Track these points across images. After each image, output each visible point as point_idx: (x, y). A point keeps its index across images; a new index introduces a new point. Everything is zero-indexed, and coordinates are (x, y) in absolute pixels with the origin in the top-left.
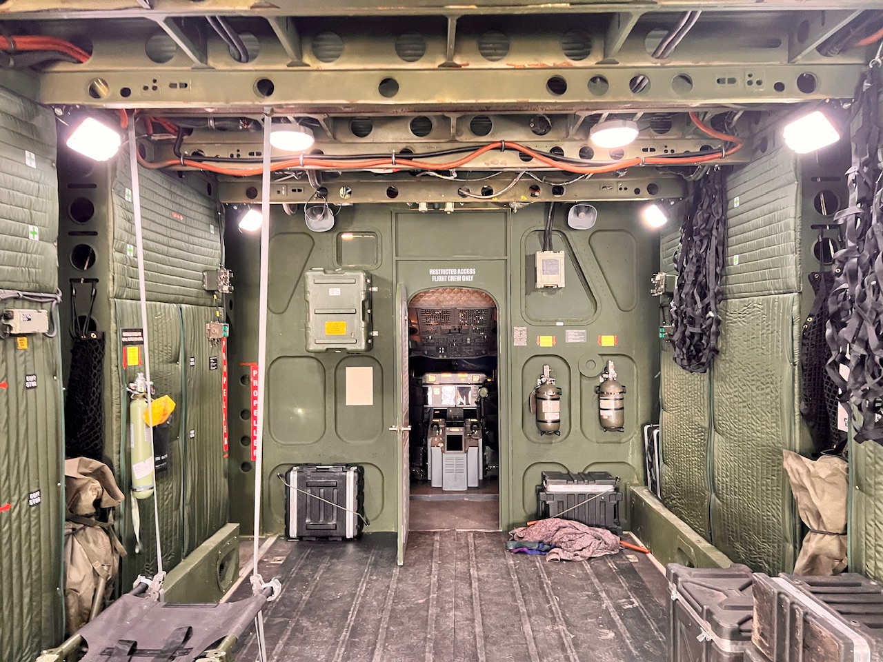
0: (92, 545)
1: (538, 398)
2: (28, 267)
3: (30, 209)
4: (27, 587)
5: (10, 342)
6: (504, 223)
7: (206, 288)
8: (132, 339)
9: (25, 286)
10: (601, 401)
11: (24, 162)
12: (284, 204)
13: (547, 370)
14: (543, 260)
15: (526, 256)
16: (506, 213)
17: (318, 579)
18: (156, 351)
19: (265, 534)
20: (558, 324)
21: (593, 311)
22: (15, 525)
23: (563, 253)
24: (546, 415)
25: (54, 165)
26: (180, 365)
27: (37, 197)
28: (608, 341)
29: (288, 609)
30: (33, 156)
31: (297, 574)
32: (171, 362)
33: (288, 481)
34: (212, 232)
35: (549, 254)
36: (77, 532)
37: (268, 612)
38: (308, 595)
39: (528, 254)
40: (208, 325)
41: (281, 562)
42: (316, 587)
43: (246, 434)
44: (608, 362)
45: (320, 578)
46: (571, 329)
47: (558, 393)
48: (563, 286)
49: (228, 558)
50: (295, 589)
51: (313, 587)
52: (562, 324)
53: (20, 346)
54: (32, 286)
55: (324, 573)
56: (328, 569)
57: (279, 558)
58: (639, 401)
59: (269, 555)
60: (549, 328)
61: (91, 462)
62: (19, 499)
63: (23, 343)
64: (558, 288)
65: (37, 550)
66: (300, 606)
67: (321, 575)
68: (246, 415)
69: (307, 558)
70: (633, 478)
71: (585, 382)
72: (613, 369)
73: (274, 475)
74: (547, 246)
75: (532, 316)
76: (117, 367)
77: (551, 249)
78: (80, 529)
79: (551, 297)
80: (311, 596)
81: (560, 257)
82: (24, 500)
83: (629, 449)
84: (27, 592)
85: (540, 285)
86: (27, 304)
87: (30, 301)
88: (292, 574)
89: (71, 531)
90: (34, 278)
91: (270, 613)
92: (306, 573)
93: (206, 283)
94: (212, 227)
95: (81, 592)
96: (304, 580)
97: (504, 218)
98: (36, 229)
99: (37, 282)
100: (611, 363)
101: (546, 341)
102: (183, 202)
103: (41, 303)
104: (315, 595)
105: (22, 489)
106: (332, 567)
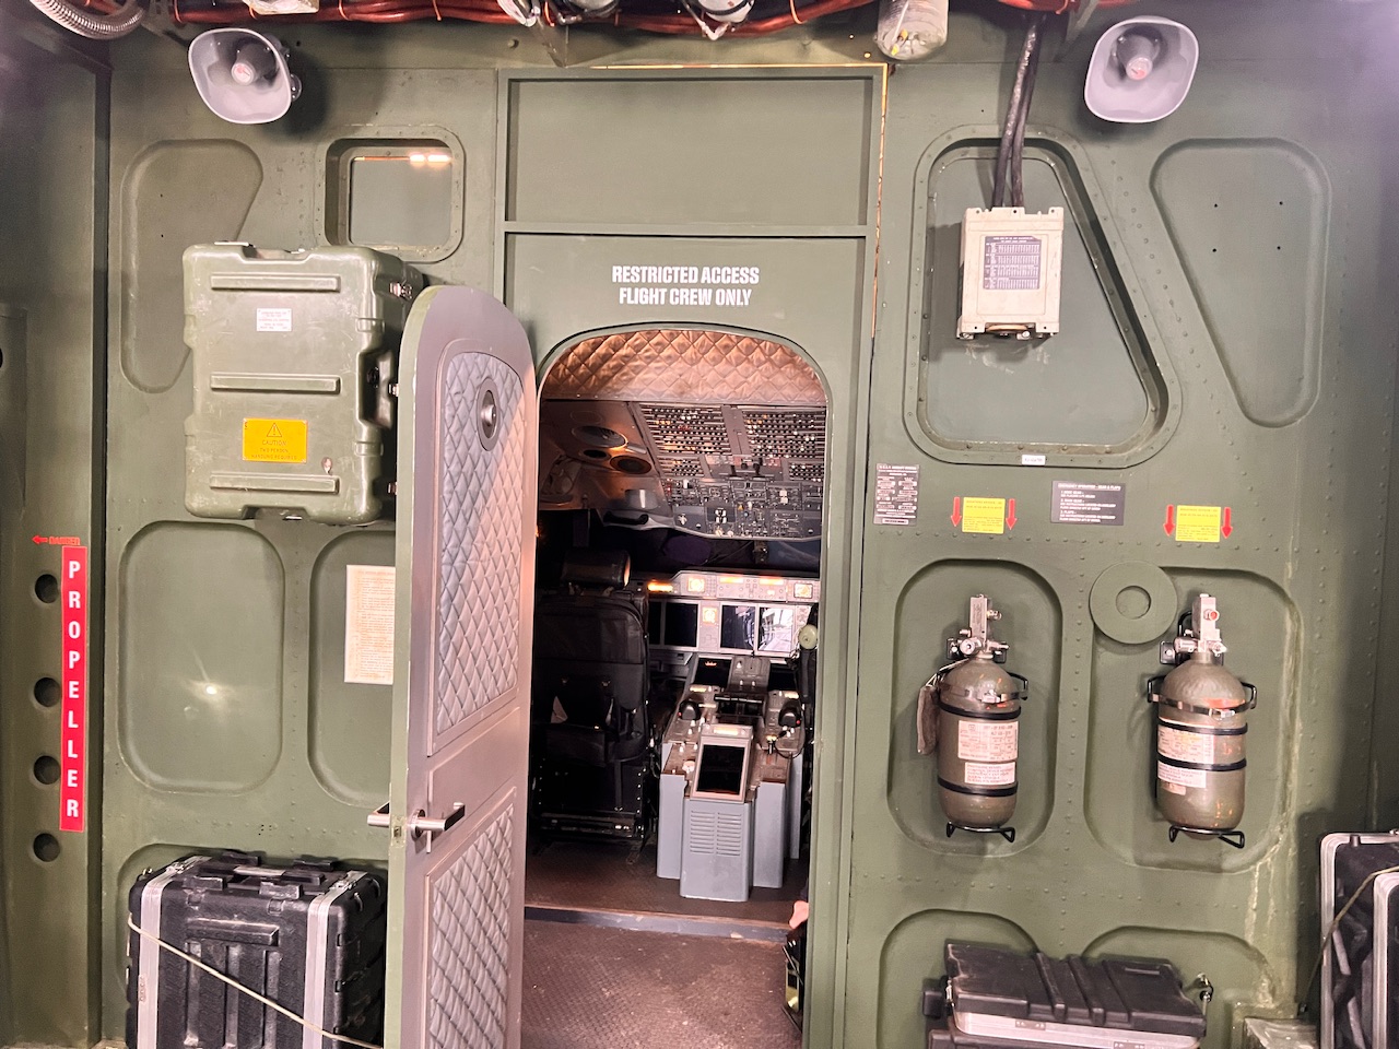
1: (944, 708)
6: (859, 115)
10: (1163, 729)
13: (980, 609)
14: (989, 239)
15: (931, 231)
16: (868, 79)
20: (1027, 459)
21: (1151, 418)
23: (1058, 213)
24: (968, 767)
28: (1199, 525)
35: (1006, 220)
39: (938, 224)
43: (49, 751)
44: (1194, 597)
46: (1073, 480)
47: (1015, 696)
48: (1053, 328)
52: (1040, 460)
58: (1298, 736)
60: (996, 470)
64: (1038, 339)
68: (48, 694)
70: (1256, 989)
71: (1107, 658)
72: (1213, 623)
73: (134, 875)
74: (1002, 192)
75: (940, 429)
77: (1015, 201)
79: (1008, 369)
81: (1049, 227)
83: (1250, 891)
85: (972, 322)
97: (862, 98)
100: (1207, 604)
101: (983, 516)
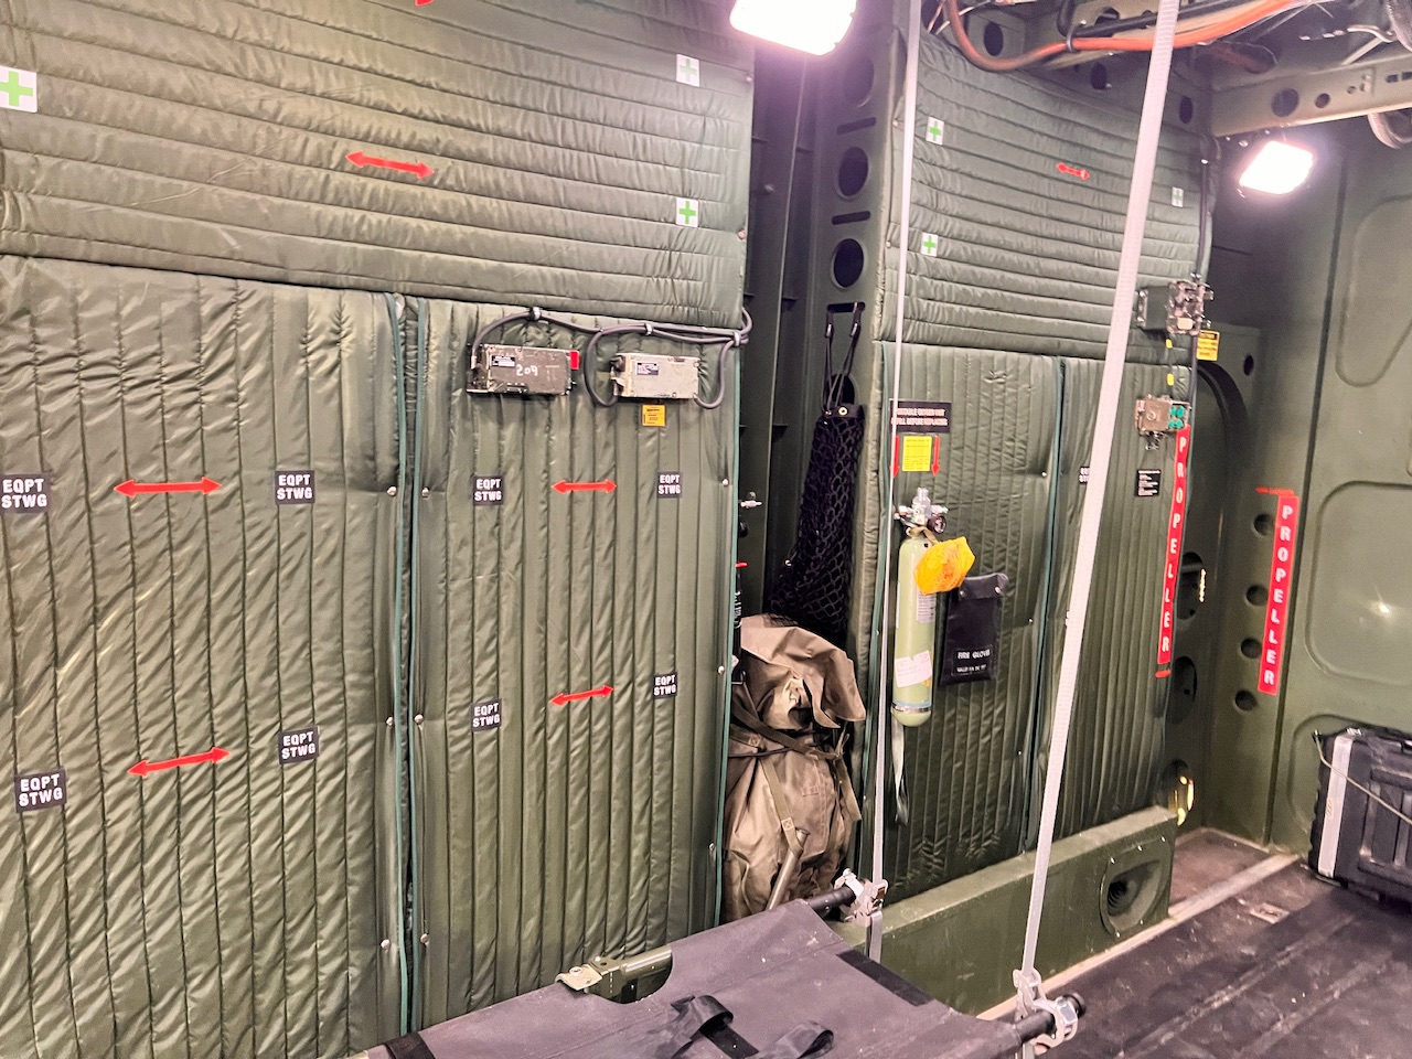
0: (787, 788)
2: (672, 278)
3: (682, 167)
4: (638, 832)
5: (626, 412)
7: (1144, 325)
8: (919, 422)
9: (666, 311)
11: (672, 78)
12: (1373, 116)
17: (1336, 995)
18: (983, 449)
19: (1271, 845)
22: (619, 725)
25: (749, 79)
26: (1048, 479)
27: (700, 143)
29: (1226, 1036)
30: (695, 63)
31: (1293, 962)
32: (1021, 473)
33: (1328, 754)
34: (1177, 202)
36: (769, 755)
37: (1180, 1023)
38: (1292, 1026)
40: (1142, 402)
41: (1272, 920)
42: (1322, 1011)
43: (1255, 636)
45: (1342, 995)
49: (1142, 873)
50: (1270, 996)
51: (1314, 1009)
53: (647, 421)
54: (682, 311)
55: (1359, 986)
56: (1373, 981)
57: (1271, 909)
59: (1256, 895)
61: (812, 639)
62: (632, 681)
63: (655, 416)
65: (664, 773)
66: (1258, 1042)
67: (1350, 990)
68: (1257, 596)
69: (1338, 934)
73: (1307, 733)
76: (877, 472)
78: (775, 752)
80: (1297, 1030)
82: (641, 684)
84: (639, 839)
86: (667, 345)
87: (675, 341)
88: (1282, 958)
89: (755, 750)
90: (685, 298)
91: (1184, 1026)
92: (1314, 969)
93: (1145, 315)
94: (1178, 192)
95: (753, 864)
96: (1302, 984)
98: (694, 205)
99: (689, 304)
102: (1094, 141)
103: (701, 344)
104: (1312, 1032)
105: (639, 667)
106: (1387, 980)
